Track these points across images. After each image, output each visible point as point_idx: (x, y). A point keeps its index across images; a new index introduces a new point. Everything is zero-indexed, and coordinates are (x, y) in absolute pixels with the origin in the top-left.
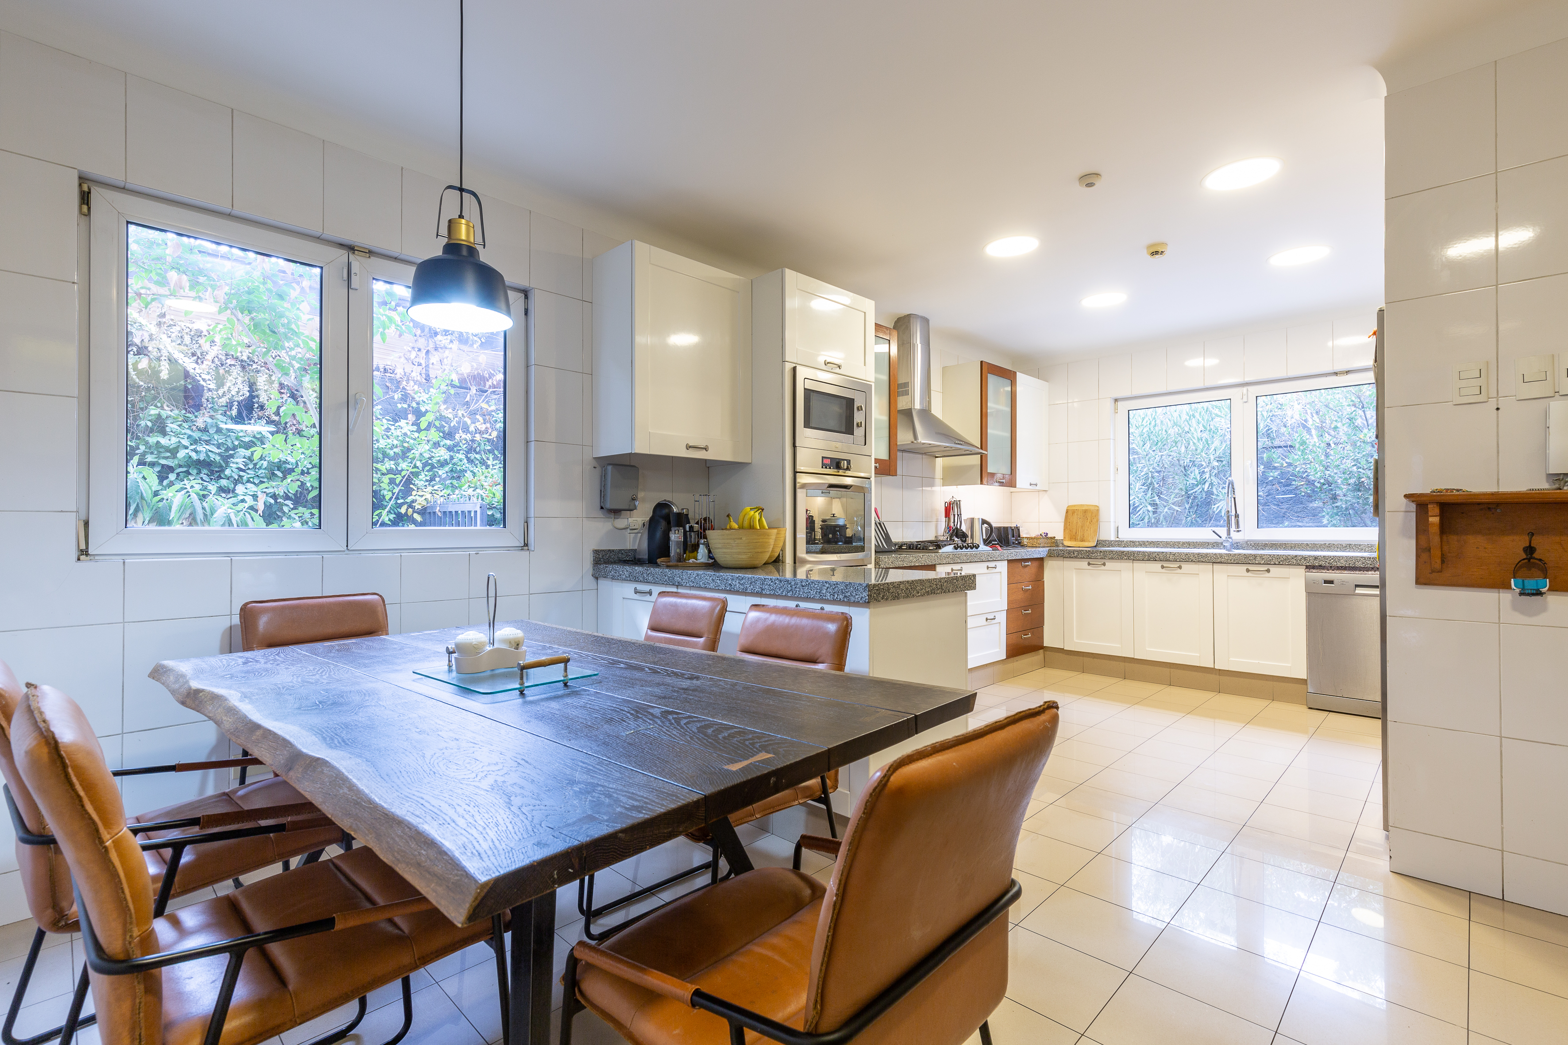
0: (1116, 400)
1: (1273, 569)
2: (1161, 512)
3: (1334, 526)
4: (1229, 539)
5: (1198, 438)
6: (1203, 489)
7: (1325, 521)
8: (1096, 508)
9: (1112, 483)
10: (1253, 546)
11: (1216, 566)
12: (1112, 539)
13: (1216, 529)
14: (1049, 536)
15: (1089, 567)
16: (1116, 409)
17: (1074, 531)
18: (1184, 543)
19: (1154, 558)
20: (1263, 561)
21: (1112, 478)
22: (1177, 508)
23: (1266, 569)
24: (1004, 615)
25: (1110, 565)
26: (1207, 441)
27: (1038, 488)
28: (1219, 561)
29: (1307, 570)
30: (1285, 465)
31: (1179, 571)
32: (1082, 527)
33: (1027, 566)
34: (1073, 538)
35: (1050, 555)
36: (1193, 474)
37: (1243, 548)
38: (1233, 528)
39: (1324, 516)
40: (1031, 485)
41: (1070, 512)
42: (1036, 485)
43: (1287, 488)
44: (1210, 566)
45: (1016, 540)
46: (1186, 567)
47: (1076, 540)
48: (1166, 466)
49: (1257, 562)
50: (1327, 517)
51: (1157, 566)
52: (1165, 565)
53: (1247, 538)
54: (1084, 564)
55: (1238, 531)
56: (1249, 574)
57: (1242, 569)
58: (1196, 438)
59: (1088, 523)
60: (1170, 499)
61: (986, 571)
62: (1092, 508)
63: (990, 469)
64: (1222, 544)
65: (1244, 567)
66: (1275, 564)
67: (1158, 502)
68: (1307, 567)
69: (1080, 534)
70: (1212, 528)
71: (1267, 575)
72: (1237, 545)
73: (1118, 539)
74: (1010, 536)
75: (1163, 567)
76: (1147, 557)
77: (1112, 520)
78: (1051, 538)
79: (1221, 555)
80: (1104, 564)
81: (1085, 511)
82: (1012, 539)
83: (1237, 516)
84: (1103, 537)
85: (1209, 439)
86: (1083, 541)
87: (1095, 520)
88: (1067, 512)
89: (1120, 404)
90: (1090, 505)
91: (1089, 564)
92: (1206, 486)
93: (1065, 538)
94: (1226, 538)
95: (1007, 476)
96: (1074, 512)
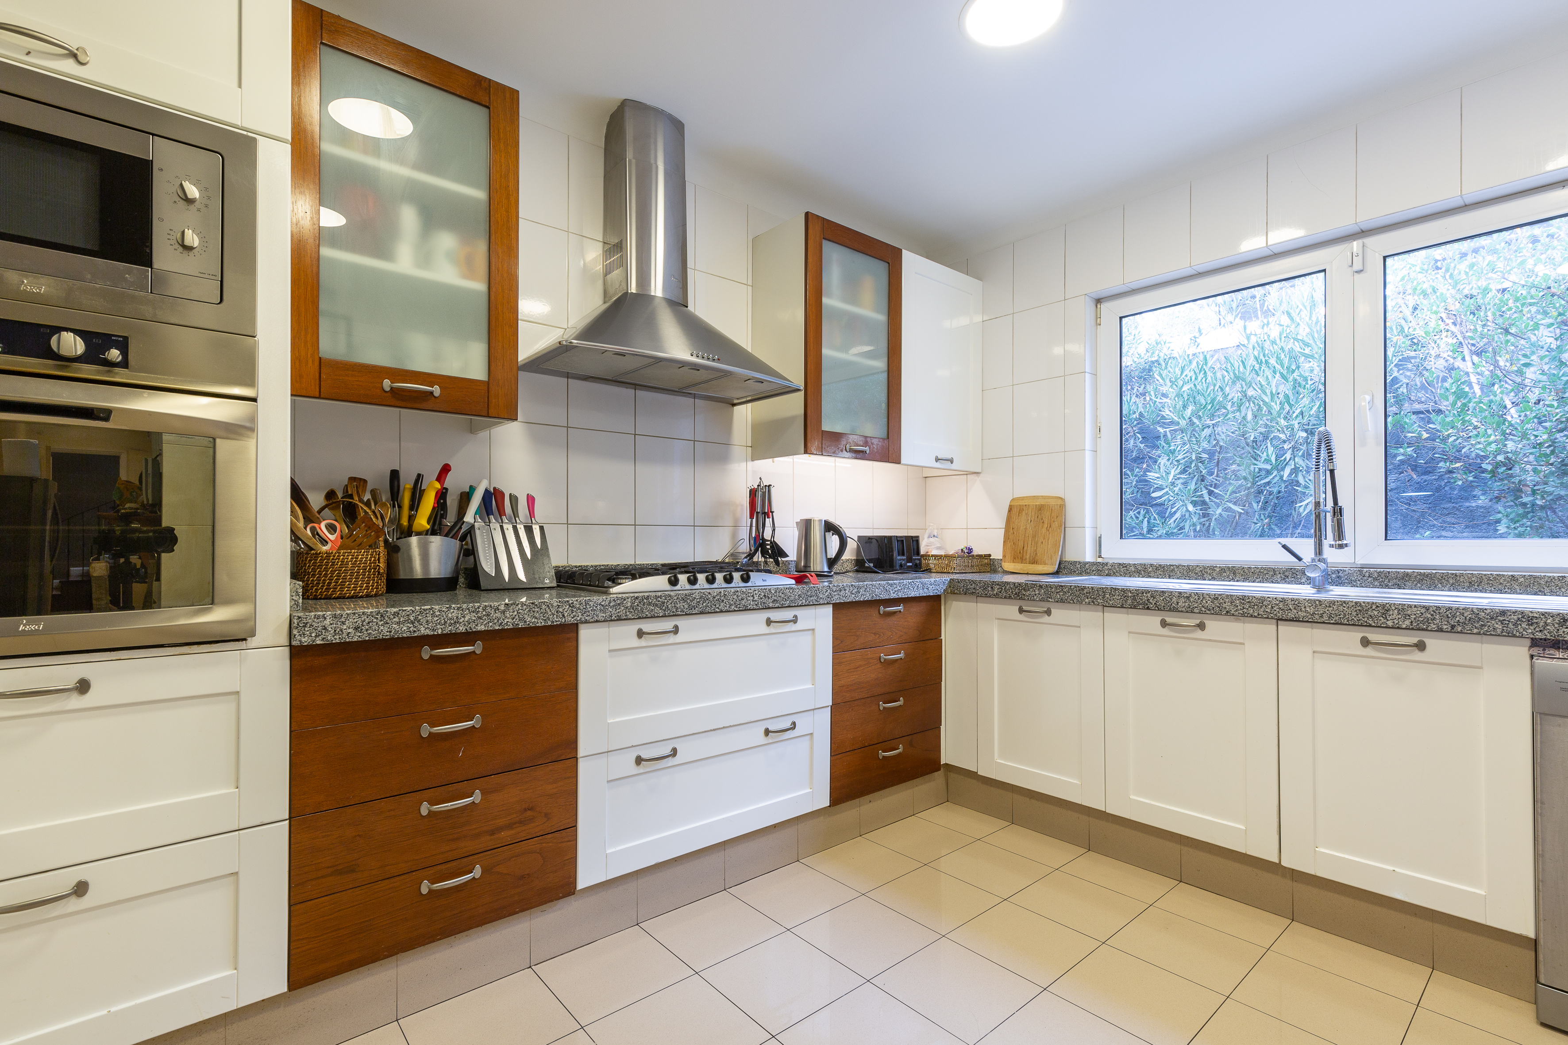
0: (1098, 301)
1: (1434, 643)
2: (1213, 515)
3: (1520, 535)
4: (1318, 564)
5: (1271, 393)
6: (1282, 477)
7: (1502, 529)
8: (1060, 502)
9: (1088, 455)
10: (1375, 579)
11: (1284, 628)
12: (1087, 560)
13: (1289, 541)
14: (975, 553)
15: (1022, 617)
16: (1098, 317)
17: (1021, 544)
18: (1223, 570)
19: (1144, 603)
20: (1407, 622)
21: (1088, 445)
22: (1238, 509)
23: (1415, 640)
24: (825, 717)
25: (1060, 614)
26: (1287, 397)
27: (954, 466)
28: (1291, 615)
29: (1535, 651)
30: (1425, 435)
31: (1199, 634)
32: (1034, 536)
33: (894, 613)
34: (1018, 557)
35: (956, 590)
36: (1265, 453)
37: (1352, 583)
38: (1329, 539)
39: (1498, 521)
40: (937, 459)
41: (1015, 510)
42: (951, 461)
43: (1425, 477)
44: (1270, 628)
45: (909, 560)
46: (1216, 627)
47: (1022, 560)
48: (1221, 444)
49: (1390, 623)
50: (1504, 521)
51: (1151, 621)
52: (1169, 620)
53: (1361, 561)
54: (1010, 610)
55: (1341, 547)
56: (1369, 651)
57: (1351, 637)
58: (1269, 394)
59: (1044, 530)
60: (1226, 494)
61: (764, 629)
62: (1052, 502)
63: (827, 426)
64: (1304, 573)
65: (1356, 635)
66: (1440, 630)
67: (1207, 499)
68: (1535, 643)
69: (1029, 550)
70: (1280, 540)
71: (1418, 655)
72: (1338, 577)
73: (1100, 560)
74: (895, 553)
75: (1164, 624)
76: (1129, 601)
77: (1088, 522)
78: (980, 556)
79: (1297, 603)
80: (1048, 612)
81: (1040, 508)
82: (899, 559)
83: (1338, 511)
84: (1070, 557)
85: (1291, 397)
86: (1034, 562)
87: (1056, 523)
88: (1010, 510)
89: (1104, 307)
90: (1049, 497)
91: (1021, 611)
92: (1286, 473)
93: (1004, 556)
94: (1313, 560)
95: (875, 441)
96: (1021, 509)
